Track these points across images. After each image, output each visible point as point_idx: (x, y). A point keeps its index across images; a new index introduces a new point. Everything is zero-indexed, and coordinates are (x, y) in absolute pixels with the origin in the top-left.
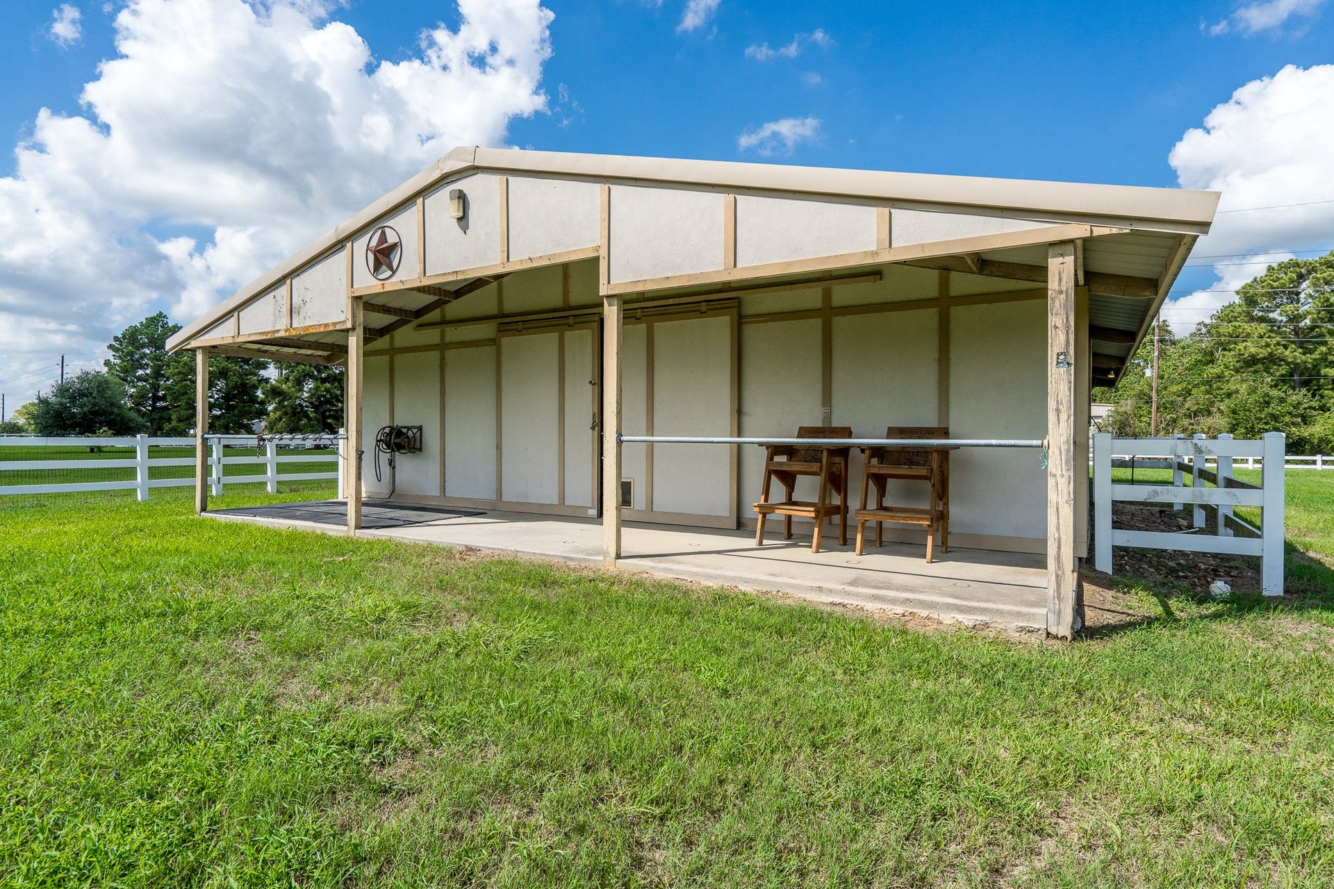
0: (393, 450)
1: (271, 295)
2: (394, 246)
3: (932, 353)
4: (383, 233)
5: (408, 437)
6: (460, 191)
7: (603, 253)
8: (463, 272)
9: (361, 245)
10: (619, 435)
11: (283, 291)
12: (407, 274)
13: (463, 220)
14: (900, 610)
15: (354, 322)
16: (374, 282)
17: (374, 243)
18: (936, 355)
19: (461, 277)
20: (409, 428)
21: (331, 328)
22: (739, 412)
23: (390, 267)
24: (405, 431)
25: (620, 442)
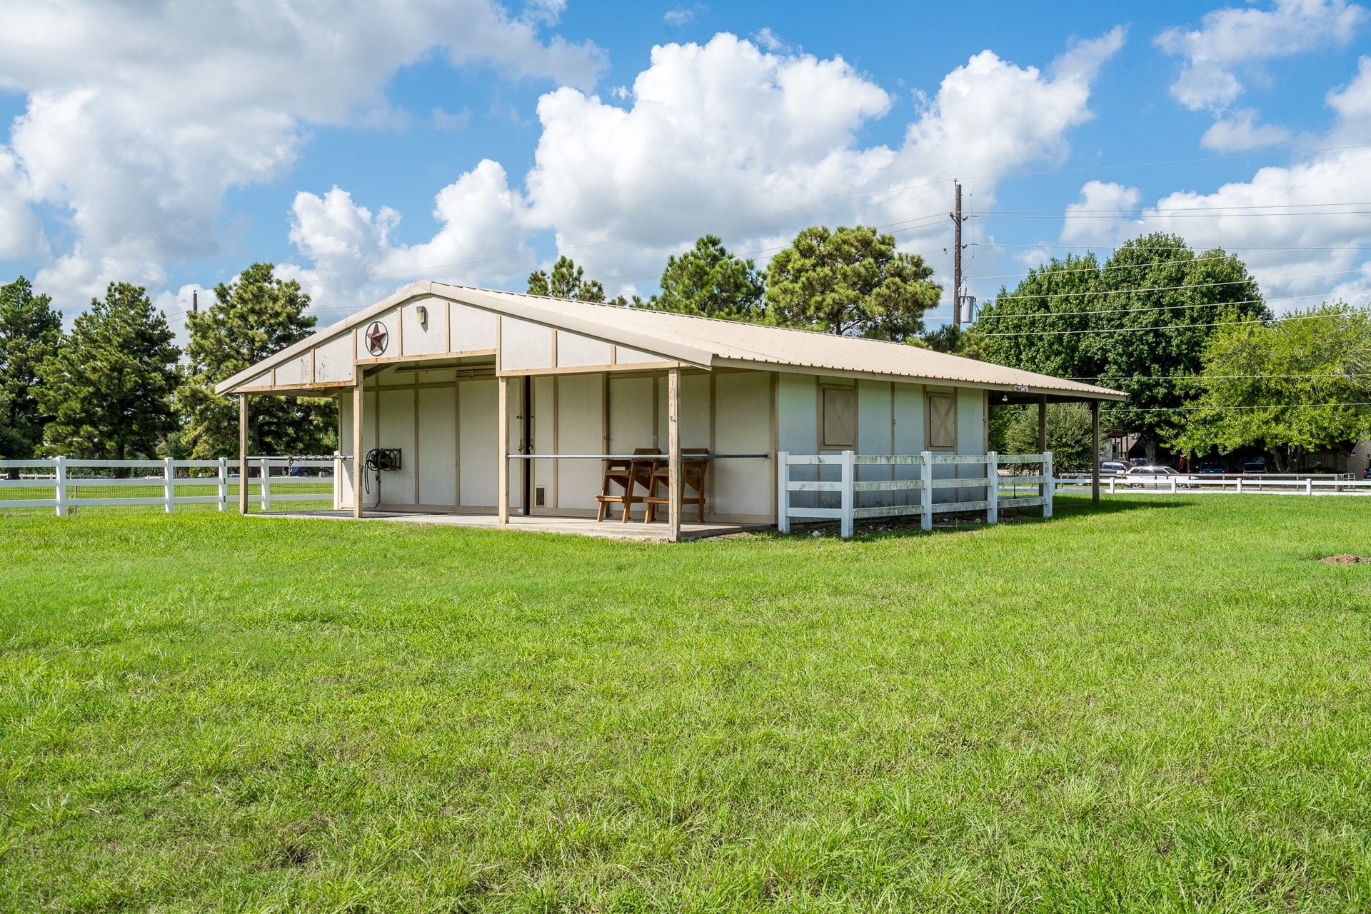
0: (379, 468)
1: (300, 359)
2: (383, 335)
3: (706, 403)
4: (377, 326)
5: (390, 458)
6: (423, 307)
7: (498, 353)
8: (425, 356)
9: (362, 331)
10: (507, 454)
11: (308, 356)
12: (391, 354)
13: (425, 324)
14: (620, 536)
15: (357, 381)
16: (371, 357)
17: (371, 331)
18: (709, 404)
19: (423, 359)
20: (391, 451)
21: (342, 385)
22: (608, 439)
23: (382, 349)
24: (388, 453)
25: (508, 459)
